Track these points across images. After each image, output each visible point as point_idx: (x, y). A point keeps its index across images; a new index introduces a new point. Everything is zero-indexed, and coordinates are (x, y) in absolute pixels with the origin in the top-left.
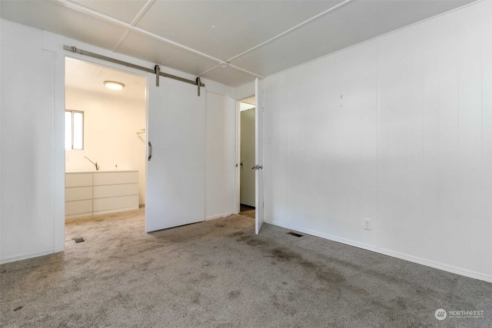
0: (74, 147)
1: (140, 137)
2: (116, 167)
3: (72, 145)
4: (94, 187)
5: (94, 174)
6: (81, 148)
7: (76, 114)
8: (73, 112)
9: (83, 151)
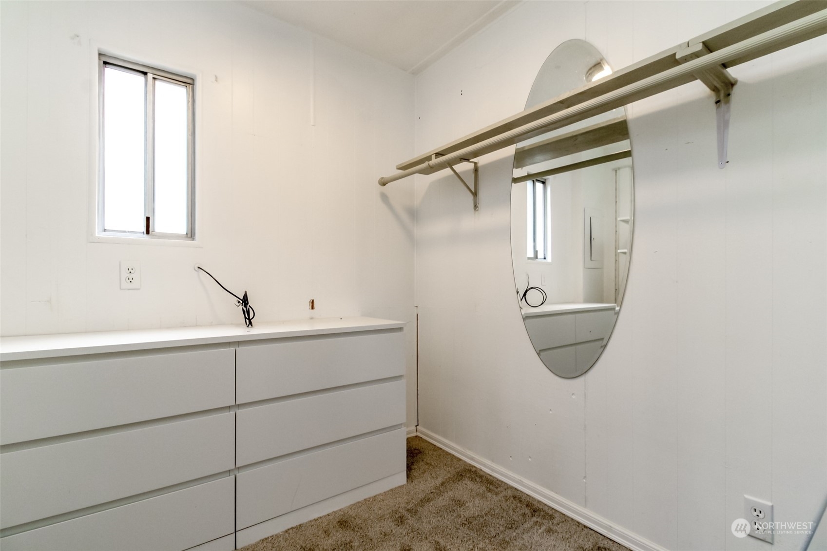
0: (158, 226)
1: (384, 197)
2: (313, 308)
3: (148, 219)
4: (238, 411)
5: (240, 349)
6: (183, 230)
7: (162, 87)
8: (150, 76)
9: (189, 242)
